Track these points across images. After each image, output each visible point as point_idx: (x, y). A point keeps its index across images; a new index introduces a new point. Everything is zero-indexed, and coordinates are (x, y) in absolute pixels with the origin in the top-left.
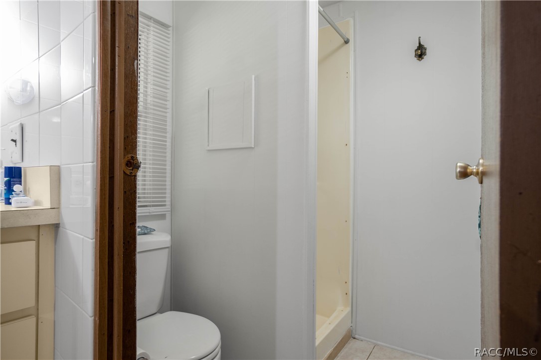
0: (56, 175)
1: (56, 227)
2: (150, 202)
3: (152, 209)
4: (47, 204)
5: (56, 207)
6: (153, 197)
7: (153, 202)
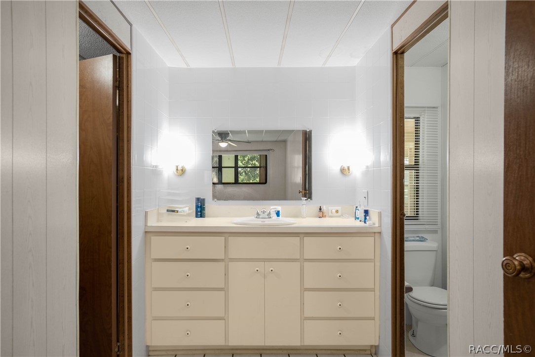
0: (380, 214)
1: (380, 233)
2: (426, 222)
3: (427, 227)
4: (377, 225)
5: (380, 226)
6: (428, 219)
7: (428, 222)
